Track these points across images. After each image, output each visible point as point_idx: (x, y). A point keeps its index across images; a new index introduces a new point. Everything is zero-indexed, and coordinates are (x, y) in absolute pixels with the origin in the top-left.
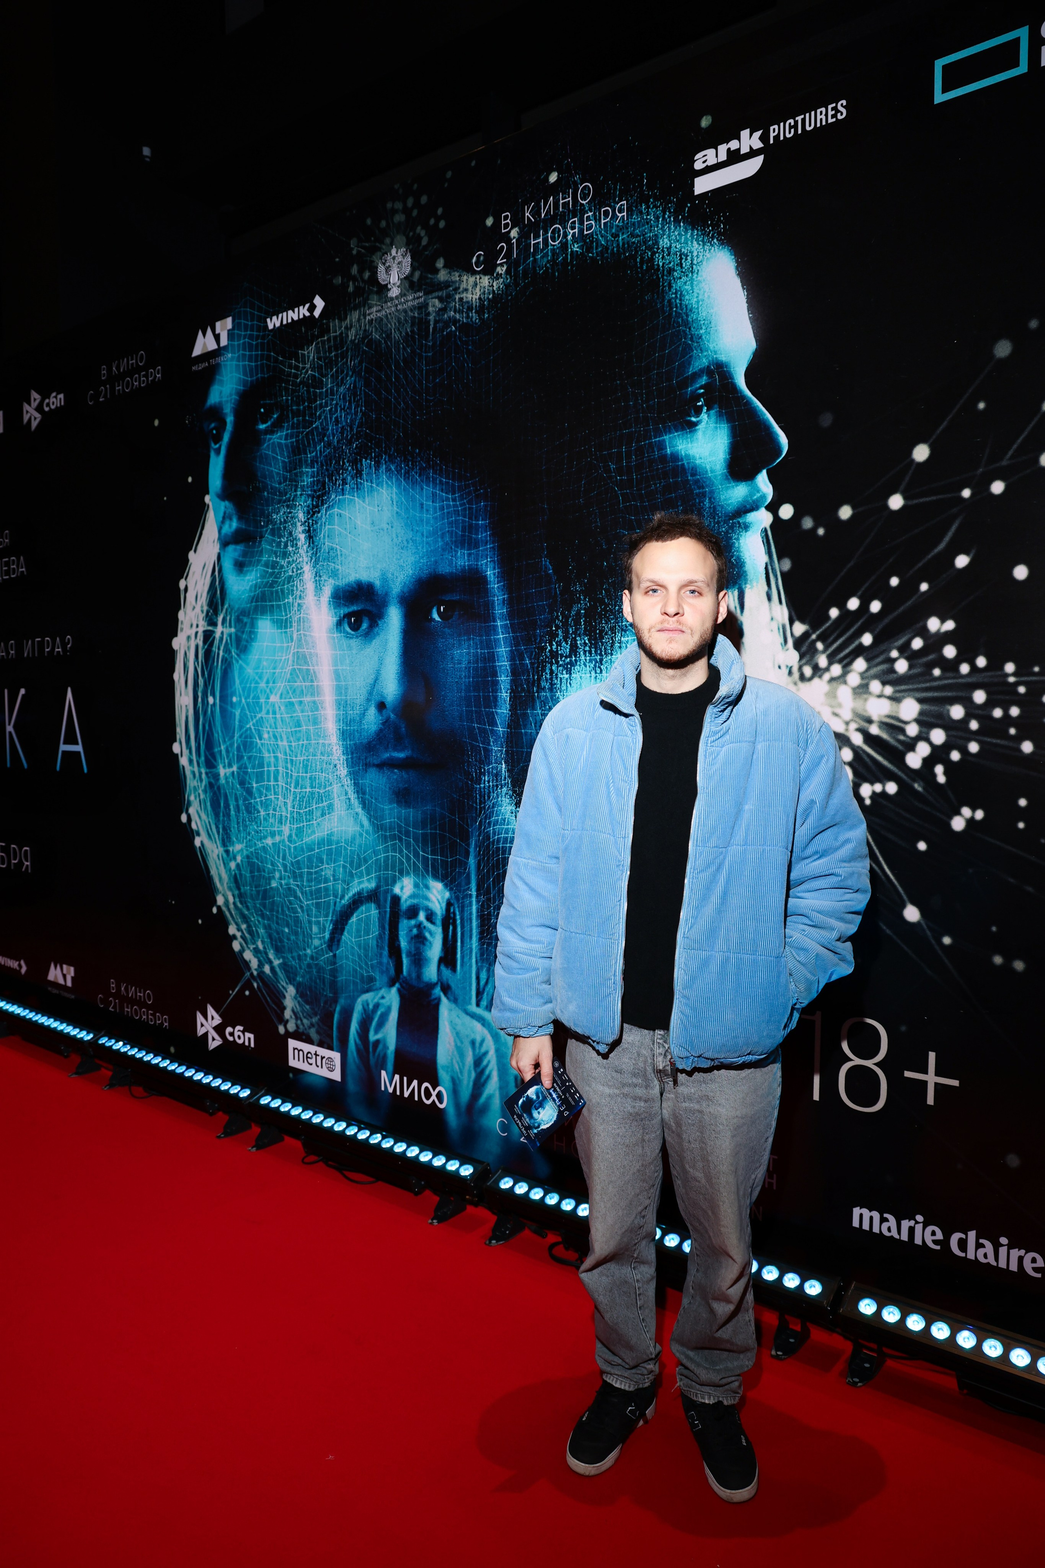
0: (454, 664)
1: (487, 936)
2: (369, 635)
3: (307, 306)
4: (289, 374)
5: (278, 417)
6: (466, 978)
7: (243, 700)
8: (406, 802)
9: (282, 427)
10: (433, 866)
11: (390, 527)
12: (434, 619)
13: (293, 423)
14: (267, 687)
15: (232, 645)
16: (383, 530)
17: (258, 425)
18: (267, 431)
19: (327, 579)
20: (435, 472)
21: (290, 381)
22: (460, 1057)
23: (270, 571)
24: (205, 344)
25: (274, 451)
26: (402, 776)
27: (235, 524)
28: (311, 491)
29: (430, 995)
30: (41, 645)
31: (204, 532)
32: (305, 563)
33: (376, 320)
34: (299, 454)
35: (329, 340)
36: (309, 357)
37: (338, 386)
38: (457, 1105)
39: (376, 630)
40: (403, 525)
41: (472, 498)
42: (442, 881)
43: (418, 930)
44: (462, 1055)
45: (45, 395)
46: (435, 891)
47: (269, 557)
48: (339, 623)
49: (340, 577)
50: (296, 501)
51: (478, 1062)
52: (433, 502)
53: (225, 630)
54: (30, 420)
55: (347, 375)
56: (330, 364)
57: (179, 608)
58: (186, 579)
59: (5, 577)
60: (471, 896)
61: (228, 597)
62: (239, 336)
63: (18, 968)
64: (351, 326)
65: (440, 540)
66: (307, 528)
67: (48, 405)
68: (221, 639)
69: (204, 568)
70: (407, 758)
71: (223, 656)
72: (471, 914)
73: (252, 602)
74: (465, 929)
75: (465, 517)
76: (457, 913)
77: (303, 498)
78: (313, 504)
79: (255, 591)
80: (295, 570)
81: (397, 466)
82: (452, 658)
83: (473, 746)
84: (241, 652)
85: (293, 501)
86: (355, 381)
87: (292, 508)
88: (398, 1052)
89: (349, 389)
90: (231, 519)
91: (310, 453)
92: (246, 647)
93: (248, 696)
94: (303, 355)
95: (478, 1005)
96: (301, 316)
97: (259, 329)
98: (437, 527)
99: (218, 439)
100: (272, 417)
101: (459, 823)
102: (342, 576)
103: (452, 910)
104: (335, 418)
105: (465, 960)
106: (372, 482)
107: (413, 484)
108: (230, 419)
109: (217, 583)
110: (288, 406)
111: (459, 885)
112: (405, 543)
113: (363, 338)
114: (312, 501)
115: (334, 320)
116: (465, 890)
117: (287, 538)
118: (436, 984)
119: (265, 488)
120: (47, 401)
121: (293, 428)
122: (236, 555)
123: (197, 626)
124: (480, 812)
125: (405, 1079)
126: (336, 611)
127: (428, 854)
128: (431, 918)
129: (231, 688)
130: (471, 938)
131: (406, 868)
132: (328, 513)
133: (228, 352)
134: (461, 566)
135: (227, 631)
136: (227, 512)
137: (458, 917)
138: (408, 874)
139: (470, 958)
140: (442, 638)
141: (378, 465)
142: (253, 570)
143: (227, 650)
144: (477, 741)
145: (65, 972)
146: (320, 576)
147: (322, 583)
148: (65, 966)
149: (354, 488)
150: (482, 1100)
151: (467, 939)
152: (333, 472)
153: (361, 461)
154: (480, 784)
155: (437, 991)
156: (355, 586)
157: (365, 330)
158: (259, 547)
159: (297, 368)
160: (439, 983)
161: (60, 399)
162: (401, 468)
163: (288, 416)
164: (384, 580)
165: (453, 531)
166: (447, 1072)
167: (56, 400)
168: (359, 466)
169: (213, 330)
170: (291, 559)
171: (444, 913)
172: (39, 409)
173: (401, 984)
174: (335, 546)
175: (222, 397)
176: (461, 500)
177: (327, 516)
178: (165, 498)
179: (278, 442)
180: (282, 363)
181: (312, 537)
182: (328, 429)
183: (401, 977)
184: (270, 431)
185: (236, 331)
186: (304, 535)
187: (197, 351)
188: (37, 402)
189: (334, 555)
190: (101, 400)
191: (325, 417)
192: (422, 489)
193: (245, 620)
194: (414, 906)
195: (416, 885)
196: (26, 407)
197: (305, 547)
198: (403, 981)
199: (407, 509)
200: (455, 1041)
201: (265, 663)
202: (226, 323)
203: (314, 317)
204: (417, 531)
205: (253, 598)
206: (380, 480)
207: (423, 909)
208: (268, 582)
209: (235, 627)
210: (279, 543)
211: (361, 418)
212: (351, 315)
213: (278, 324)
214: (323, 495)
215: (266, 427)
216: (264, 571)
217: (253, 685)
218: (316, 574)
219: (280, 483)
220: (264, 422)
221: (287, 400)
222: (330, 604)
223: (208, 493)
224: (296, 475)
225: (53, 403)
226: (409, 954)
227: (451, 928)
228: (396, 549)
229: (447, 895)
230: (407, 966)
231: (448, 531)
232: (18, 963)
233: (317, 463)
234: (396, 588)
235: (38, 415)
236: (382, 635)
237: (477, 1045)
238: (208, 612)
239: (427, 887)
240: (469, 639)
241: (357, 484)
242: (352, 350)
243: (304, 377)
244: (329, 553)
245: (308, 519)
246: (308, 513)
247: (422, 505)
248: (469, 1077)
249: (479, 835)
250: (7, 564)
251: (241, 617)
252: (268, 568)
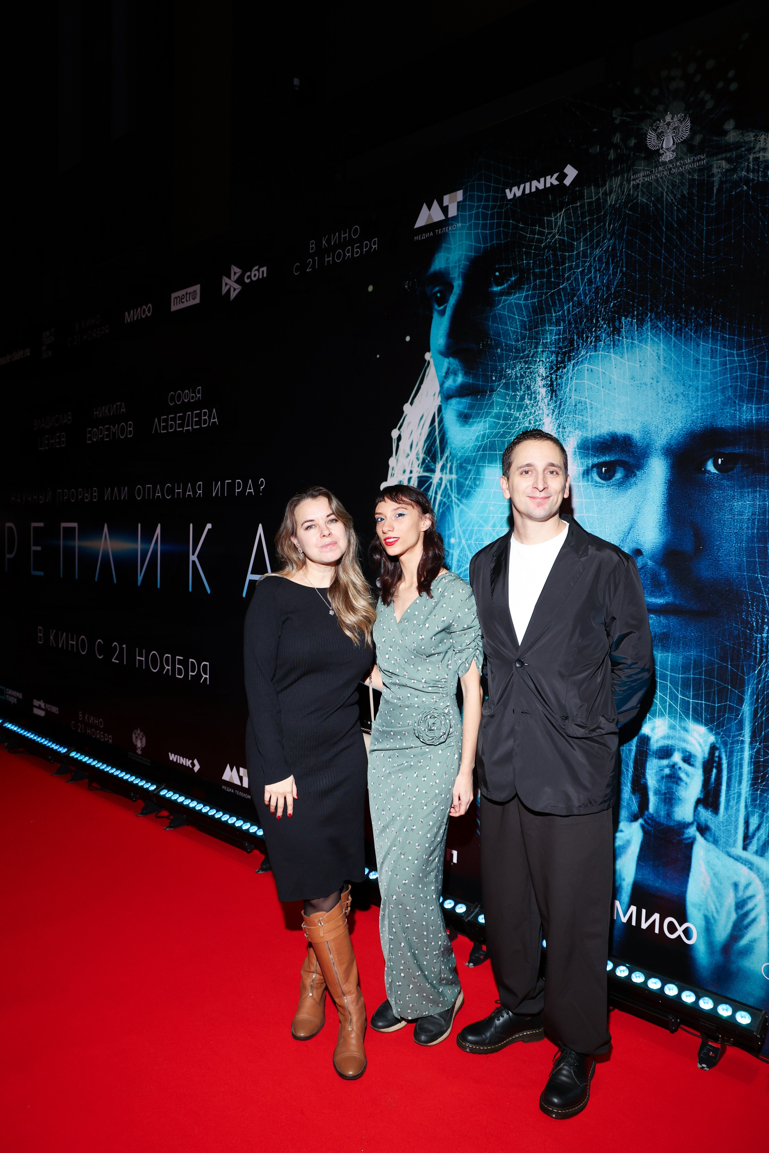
0: (734, 516)
1: (762, 782)
2: (622, 484)
3: (556, 175)
4: (532, 240)
5: (515, 280)
6: (731, 821)
7: (463, 542)
8: (663, 646)
9: (521, 289)
10: (695, 710)
11: (655, 382)
12: (710, 471)
13: (535, 285)
14: (493, 530)
15: (452, 490)
16: (646, 385)
17: (491, 288)
18: (501, 293)
19: (571, 430)
20: (715, 328)
21: (533, 245)
22: (717, 897)
23: (501, 422)
24: (430, 216)
25: (510, 311)
26: (660, 622)
27: (460, 379)
28: (556, 347)
29: (683, 833)
30: (231, 486)
31: (422, 386)
32: (545, 415)
33: (643, 184)
34: (542, 313)
35: (582, 206)
36: (556, 223)
37: (592, 248)
38: (710, 944)
39: (633, 480)
40: (672, 379)
41: (764, 354)
42: (706, 725)
43: (671, 770)
44: (720, 895)
45: (246, 268)
46: (695, 734)
47: (501, 409)
48: (587, 473)
49: (590, 429)
50: (536, 357)
51: (740, 905)
52: (712, 357)
53: (444, 476)
54: (229, 290)
55: (604, 238)
56: (582, 228)
57: (391, 455)
58: (399, 429)
59: (194, 427)
60: (742, 742)
61: (449, 446)
62: (471, 208)
63: (191, 766)
64: (611, 192)
65: (719, 394)
66: (549, 383)
67: (249, 277)
68: (440, 484)
69: (421, 419)
70: (667, 604)
71: (441, 500)
72: (742, 759)
73: (478, 451)
74: (734, 773)
75: (754, 371)
76: (724, 756)
77: (545, 354)
78: (557, 360)
79: (483, 441)
80: (532, 422)
81: (666, 323)
82: (732, 509)
83: (754, 597)
84: (462, 497)
85: (532, 357)
86: (614, 244)
87: (531, 363)
88: (636, 886)
89: (606, 251)
90: (455, 374)
91: (555, 312)
92: (469, 492)
93: (470, 538)
94: (550, 222)
95: (745, 848)
96: (548, 185)
97: (495, 199)
98: (717, 382)
99: (443, 301)
100: (509, 280)
101: (732, 671)
102: (592, 428)
103: (717, 754)
104: (588, 279)
105: (731, 804)
106: (632, 339)
107: (686, 340)
108: (457, 284)
109: (437, 433)
110: (529, 269)
111: (729, 730)
112: (674, 397)
113: (626, 203)
114: (557, 357)
115: (590, 186)
116: (734, 737)
117: (524, 392)
118: (692, 823)
119: (498, 345)
120: (249, 273)
121: (534, 288)
122: (461, 407)
123: (411, 472)
124: (761, 661)
125: (644, 911)
126: (583, 461)
127: (689, 698)
128: (688, 760)
129: (449, 530)
130: (740, 782)
131: (660, 709)
132: (576, 369)
133: (459, 223)
134: (746, 420)
135: (446, 477)
136: (452, 368)
137: (725, 762)
138: (662, 715)
139: (738, 802)
140: (719, 490)
141: (641, 323)
142: (481, 421)
143: (445, 494)
144: (760, 591)
145: (241, 774)
146: (564, 428)
147: (566, 434)
148: (241, 769)
149: (610, 345)
150: (744, 942)
151: (734, 783)
152: (583, 330)
153: (620, 320)
154: (761, 633)
155: (692, 831)
156: (608, 438)
157: (629, 195)
158: (488, 400)
159: (541, 233)
160: (695, 824)
161: (263, 272)
162: (672, 325)
163: (528, 279)
164: (646, 432)
165: (736, 386)
166: (699, 910)
167: (258, 273)
168: (617, 323)
169: (440, 203)
170: (528, 412)
171: (706, 756)
172: (240, 281)
173: (645, 820)
174: (583, 399)
175: (449, 264)
176: (749, 356)
177: (575, 371)
178: (378, 356)
179: (515, 302)
180: (522, 229)
181: (556, 390)
182: (579, 290)
183: (646, 813)
184: (508, 292)
185: (467, 203)
186: (545, 389)
187: (421, 222)
188: (237, 275)
189: (583, 408)
190: (307, 270)
191: (575, 278)
192: (698, 345)
193: (469, 467)
194: (668, 747)
195: (672, 727)
196: (225, 279)
197: (546, 400)
198: (648, 818)
199: (678, 364)
200: (712, 881)
201: (491, 508)
202: (456, 196)
203: (565, 185)
204: (690, 386)
205: (480, 447)
206: (644, 337)
207: (679, 750)
208: (499, 432)
209: (457, 474)
210: (514, 398)
211: (622, 278)
212: (611, 181)
213: (519, 194)
214: (570, 351)
215: (500, 290)
216: (494, 422)
217: (475, 528)
218: (559, 426)
219: (517, 341)
220: (498, 285)
221: (528, 264)
222: (575, 454)
223: (429, 351)
224: (537, 333)
225: (255, 276)
226: (657, 792)
227: (714, 771)
228: (661, 403)
229: (712, 739)
230: (654, 804)
231: (731, 386)
232: (191, 761)
233: (564, 322)
234: (660, 441)
235: (238, 288)
236: (640, 485)
237: (741, 888)
238: (424, 460)
239: (685, 730)
240: (755, 492)
241: (614, 341)
242: (611, 213)
243: (550, 242)
244: (576, 405)
245: (551, 374)
246: (551, 368)
247: (697, 361)
248: (728, 918)
249: (758, 683)
250: (198, 415)
251: (464, 465)
252: (499, 419)
